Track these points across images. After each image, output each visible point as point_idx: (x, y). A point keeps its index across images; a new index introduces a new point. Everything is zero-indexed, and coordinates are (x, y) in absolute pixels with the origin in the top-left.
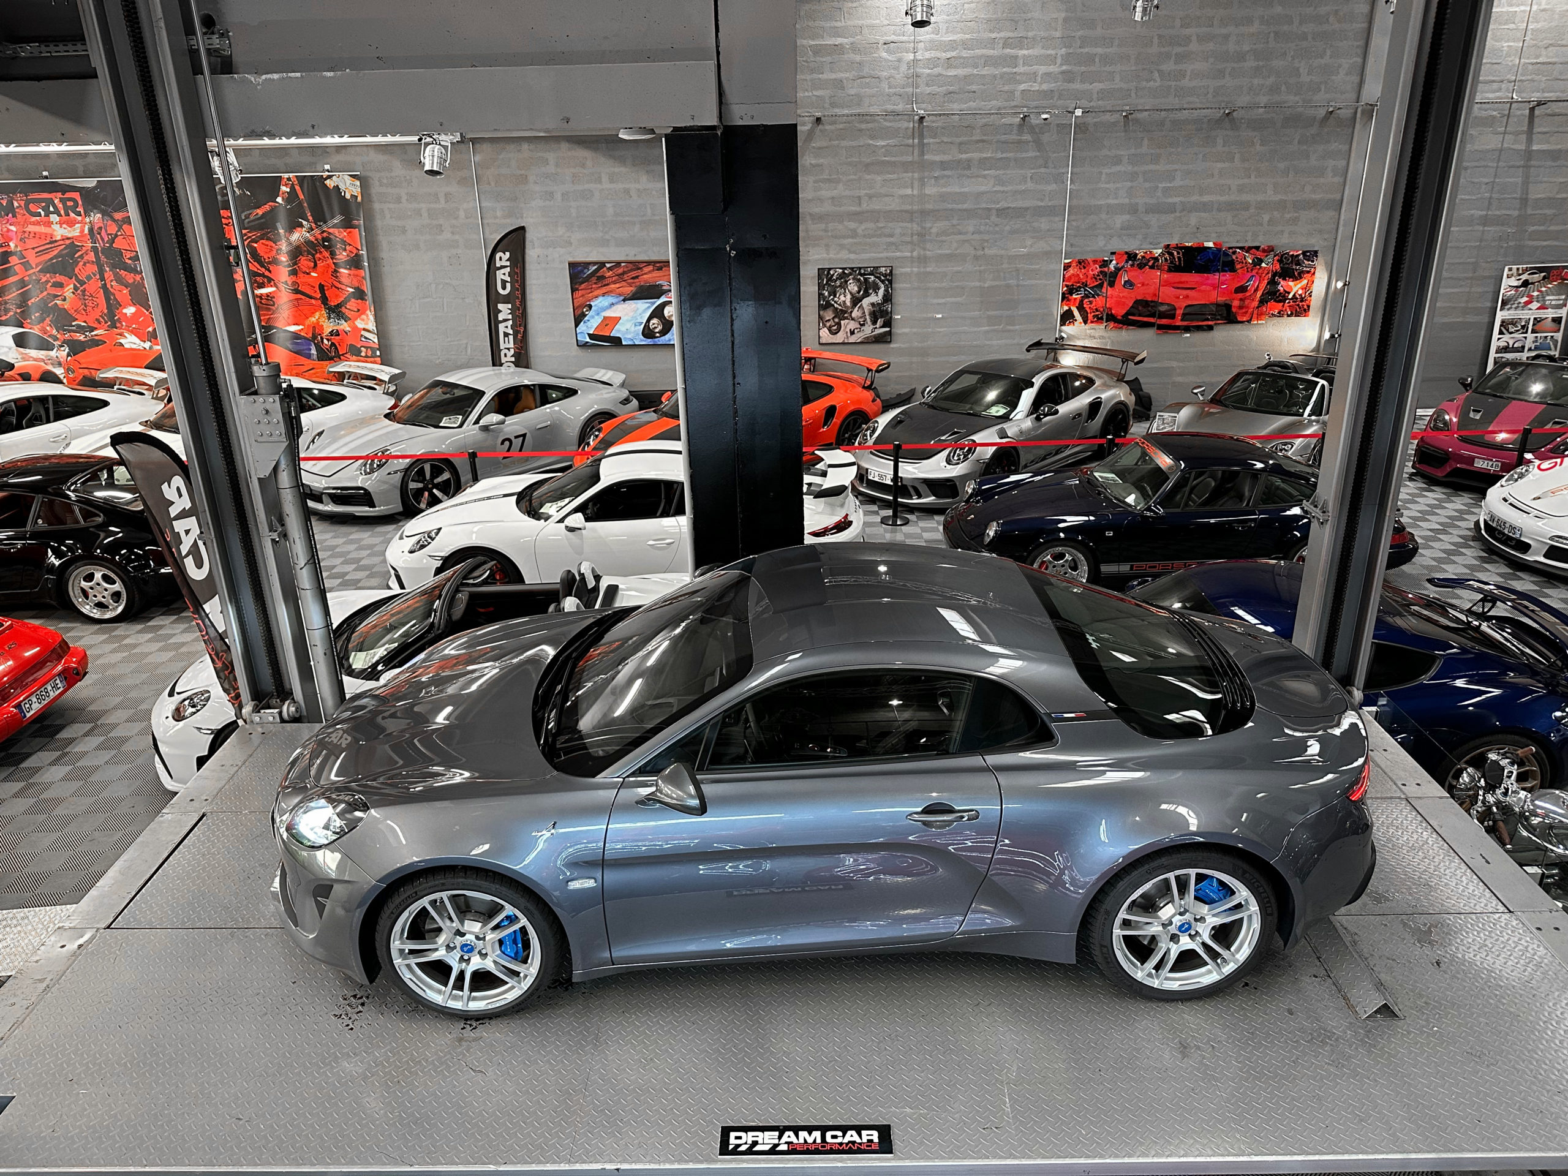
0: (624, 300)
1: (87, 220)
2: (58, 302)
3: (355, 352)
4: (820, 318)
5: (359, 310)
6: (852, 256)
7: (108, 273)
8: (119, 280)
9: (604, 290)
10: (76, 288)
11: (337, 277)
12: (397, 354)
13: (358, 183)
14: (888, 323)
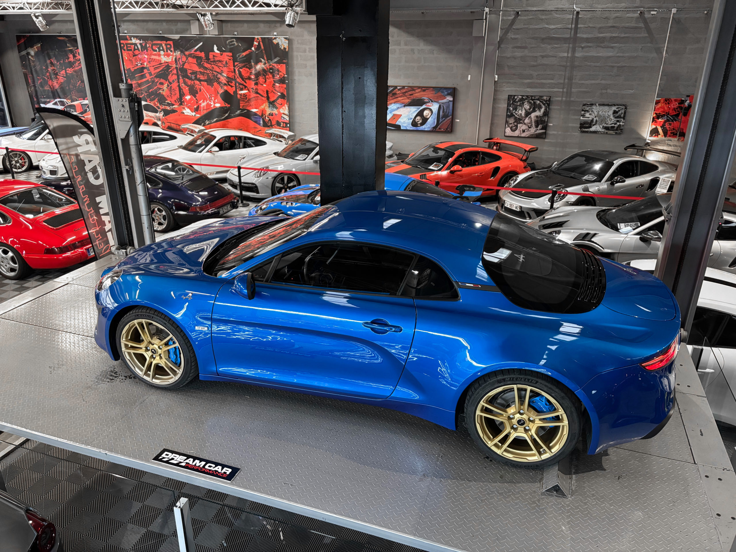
0: (404, 106)
1: (175, 54)
2: (161, 91)
3: (278, 124)
4: (507, 122)
5: (282, 104)
6: (528, 90)
7: (181, 80)
8: (185, 83)
9: (395, 100)
10: (168, 86)
11: (274, 87)
12: (297, 127)
13: (287, 42)
14: (545, 128)
